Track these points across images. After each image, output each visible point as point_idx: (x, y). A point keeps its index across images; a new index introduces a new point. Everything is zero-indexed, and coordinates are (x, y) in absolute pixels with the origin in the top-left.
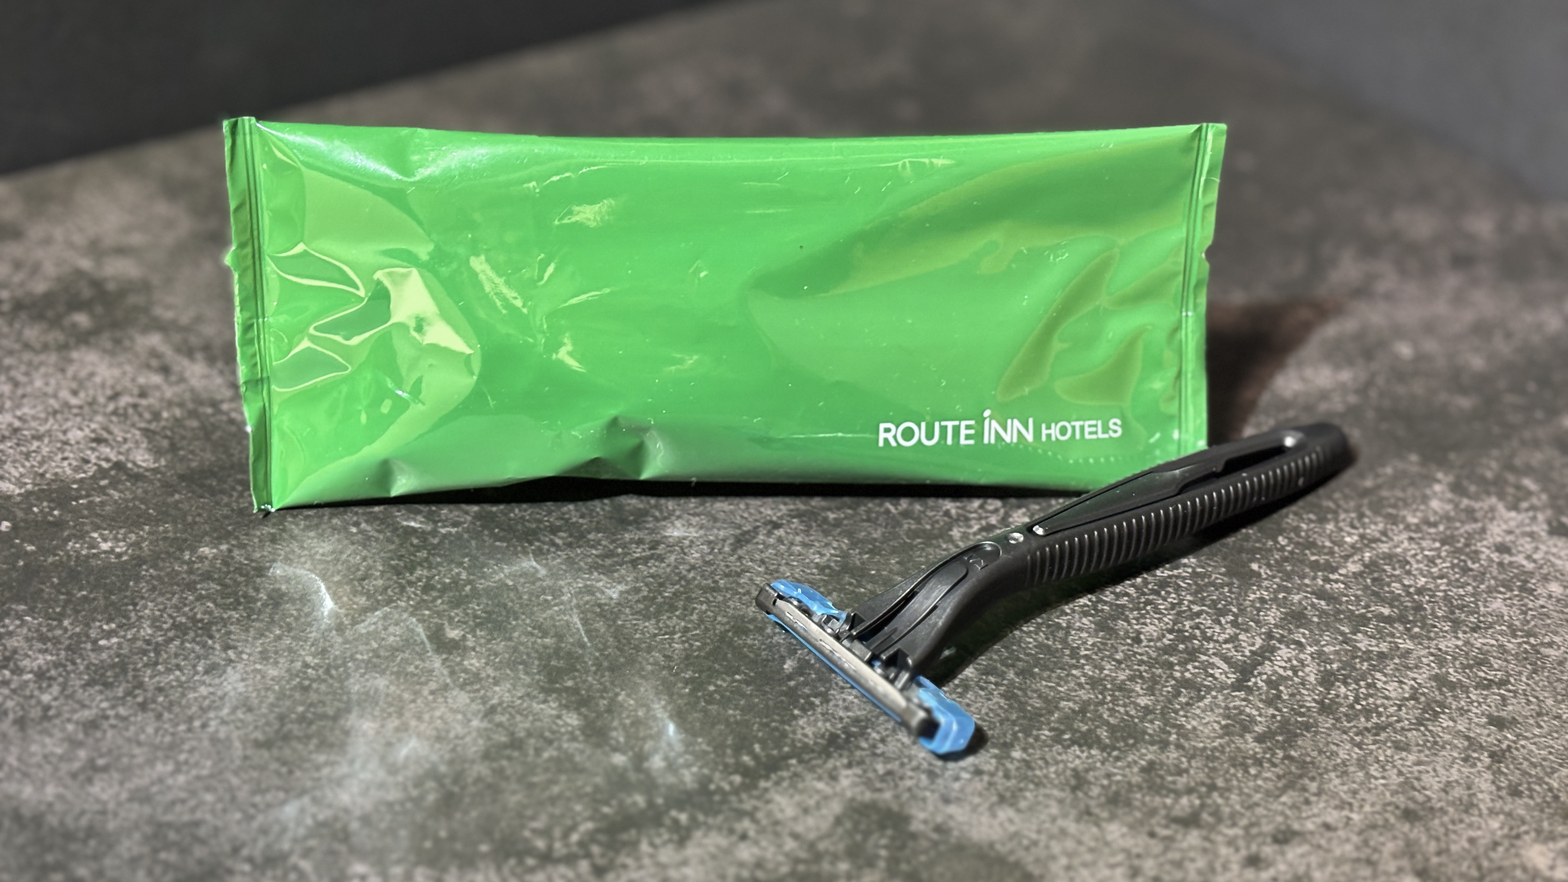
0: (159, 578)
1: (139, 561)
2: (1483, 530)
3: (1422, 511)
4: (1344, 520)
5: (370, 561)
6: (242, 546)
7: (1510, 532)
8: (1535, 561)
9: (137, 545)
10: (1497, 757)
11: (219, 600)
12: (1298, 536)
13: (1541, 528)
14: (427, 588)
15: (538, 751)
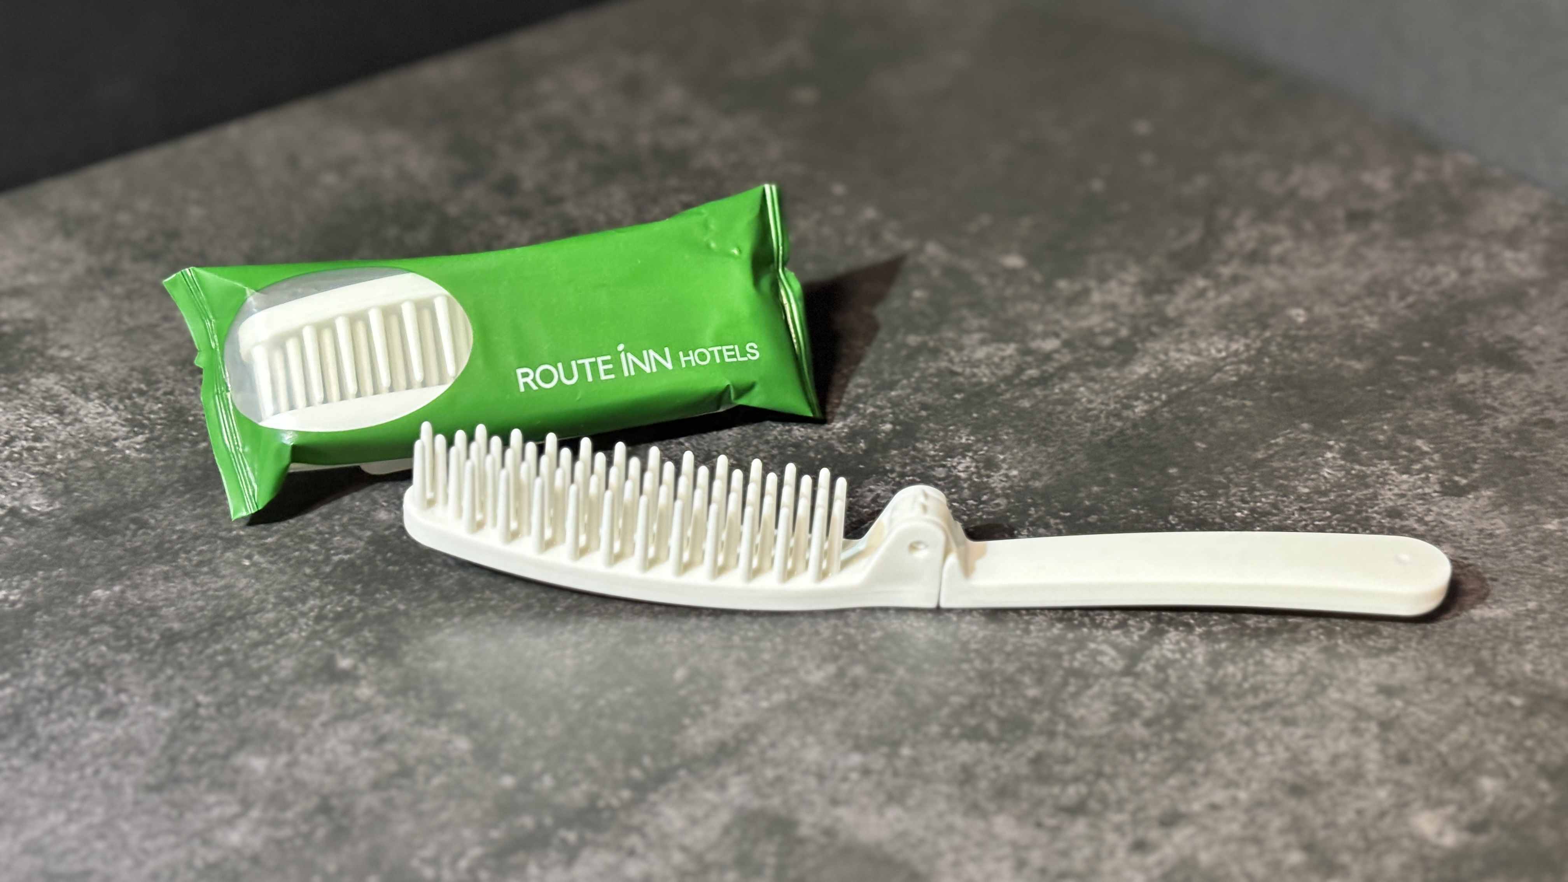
0: (53, 625)
1: (32, 608)
2: (1375, 496)
3: (1313, 480)
4: (1234, 495)
5: (263, 596)
6: (136, 587)
7: (1402, 496)
8: (1426, 524)
9: (30, 591)
10: (1386, 725)
11: (113, 643)
12: (1188, 513)
13: (1432, 489)
14: (319, 619)
15: (428, 778)
